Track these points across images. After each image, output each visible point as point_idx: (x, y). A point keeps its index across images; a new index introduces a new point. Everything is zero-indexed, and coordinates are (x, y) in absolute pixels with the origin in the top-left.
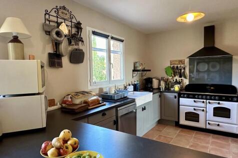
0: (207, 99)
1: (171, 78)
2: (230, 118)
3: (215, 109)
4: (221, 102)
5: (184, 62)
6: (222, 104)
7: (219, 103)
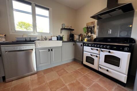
0: (100, 48)
1: (86, 34)
2: (119, 66)
3: (106, 56)
4: (111, 51)
5: (94, 23)
6: (112, 53)
7: (109, 52)
